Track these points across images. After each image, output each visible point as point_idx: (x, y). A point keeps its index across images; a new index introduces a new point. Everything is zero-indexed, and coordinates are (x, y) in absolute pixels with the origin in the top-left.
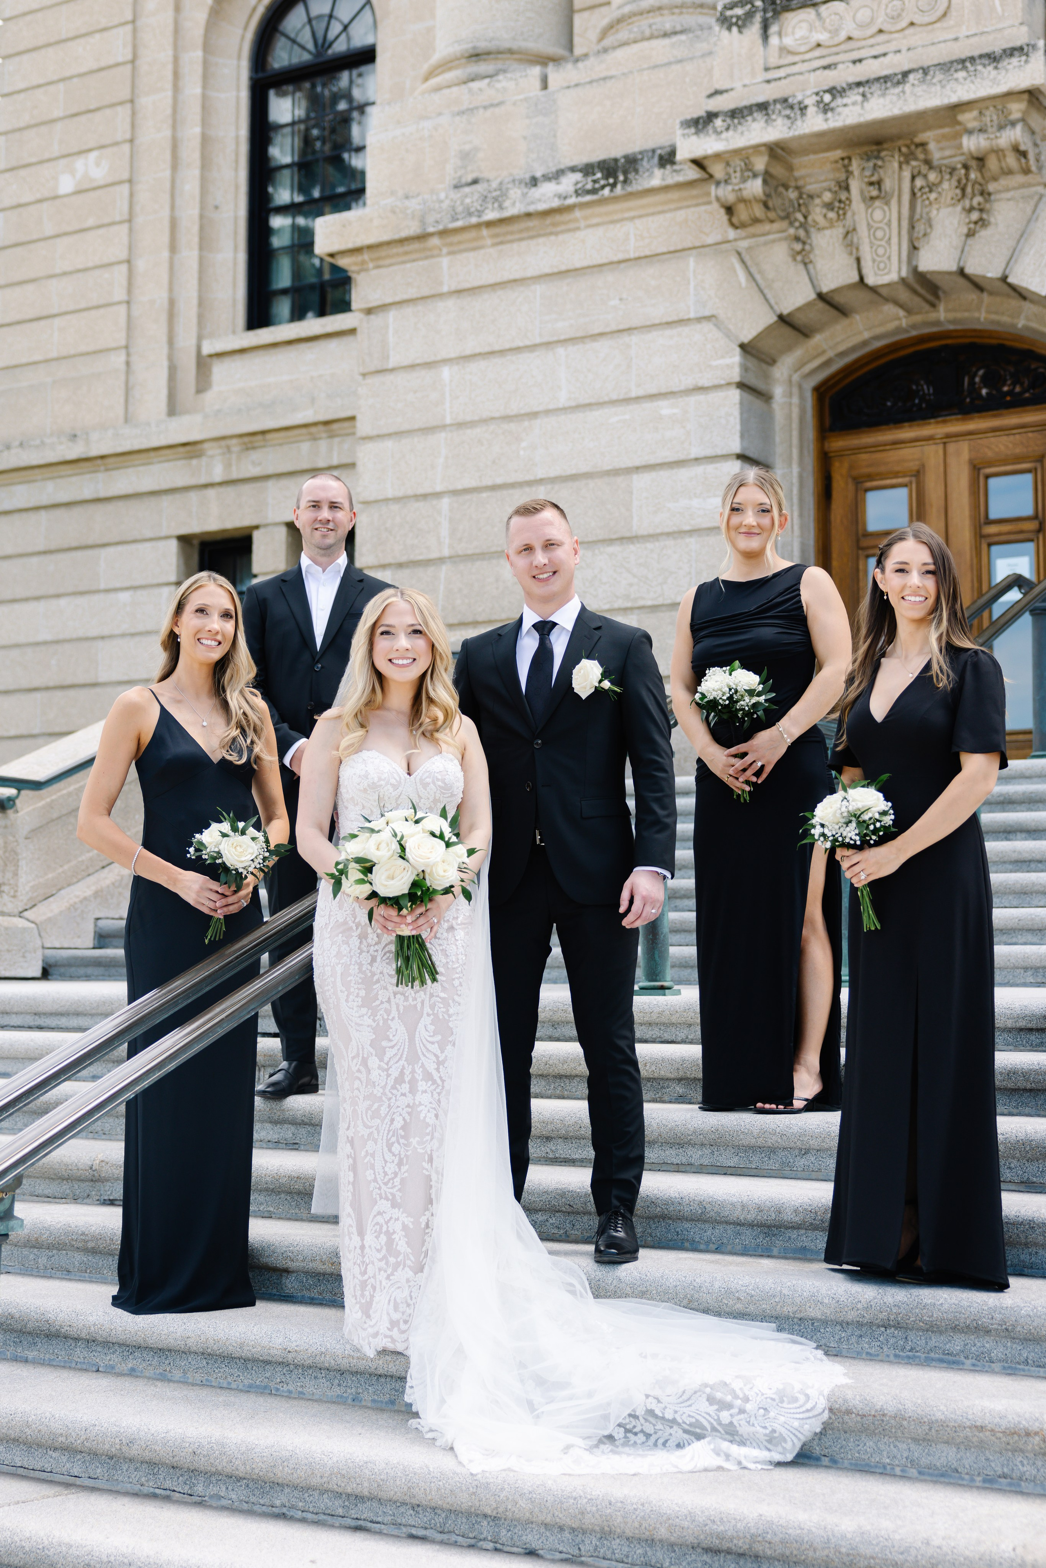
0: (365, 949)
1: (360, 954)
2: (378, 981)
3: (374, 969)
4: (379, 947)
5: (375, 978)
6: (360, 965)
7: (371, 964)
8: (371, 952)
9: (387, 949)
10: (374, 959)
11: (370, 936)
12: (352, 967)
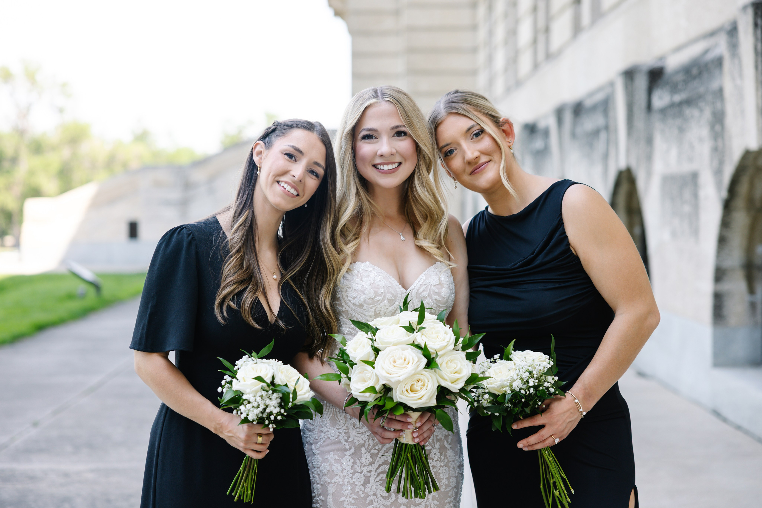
0: (358, 469)
1: (353, 474)
2: (371, 502)
3: (367, 490)
4: (373, 468)
5: (369, 499)
6: (353, 485)
7: (364, 485)
8: (365, 472)
9: (380, 470)
10: (367, 480)
11: (364, 456)
12: (344, 487)
